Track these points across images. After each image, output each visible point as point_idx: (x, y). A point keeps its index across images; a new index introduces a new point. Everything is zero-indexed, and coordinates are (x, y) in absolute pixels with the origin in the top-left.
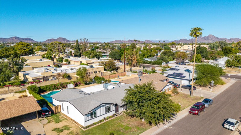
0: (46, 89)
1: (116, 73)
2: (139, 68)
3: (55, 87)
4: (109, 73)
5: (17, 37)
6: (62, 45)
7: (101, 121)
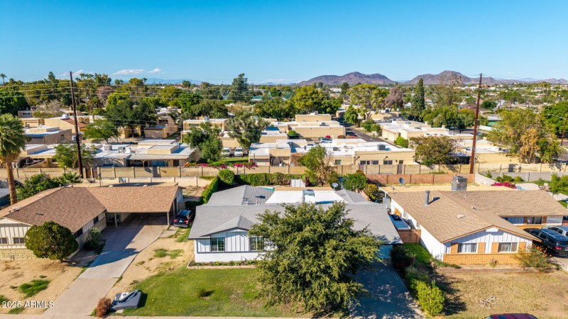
0: (249, 181)
1: (451, 172)
2: (550, 170)
3: (266, 180)
4: (424, 170)
5: (358, 73)
6: (375, 92)
7: (232, 263)
